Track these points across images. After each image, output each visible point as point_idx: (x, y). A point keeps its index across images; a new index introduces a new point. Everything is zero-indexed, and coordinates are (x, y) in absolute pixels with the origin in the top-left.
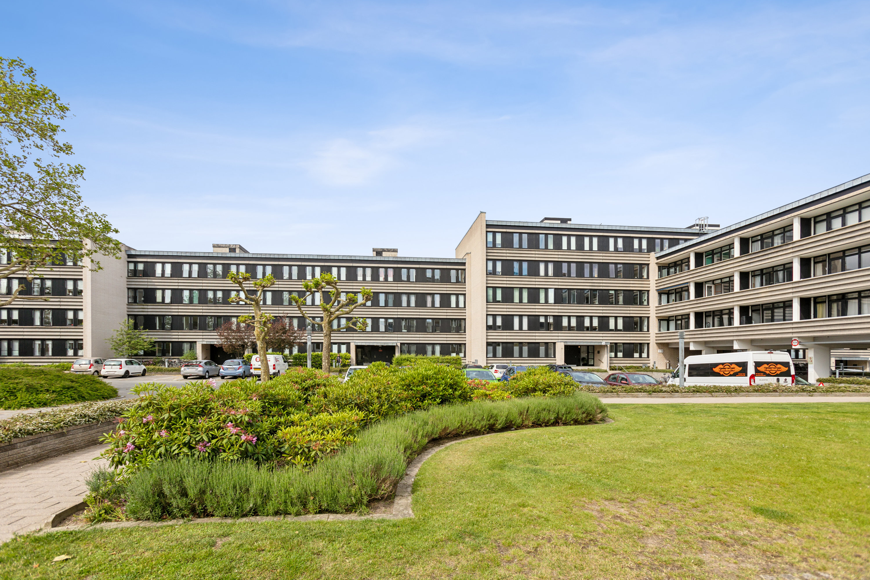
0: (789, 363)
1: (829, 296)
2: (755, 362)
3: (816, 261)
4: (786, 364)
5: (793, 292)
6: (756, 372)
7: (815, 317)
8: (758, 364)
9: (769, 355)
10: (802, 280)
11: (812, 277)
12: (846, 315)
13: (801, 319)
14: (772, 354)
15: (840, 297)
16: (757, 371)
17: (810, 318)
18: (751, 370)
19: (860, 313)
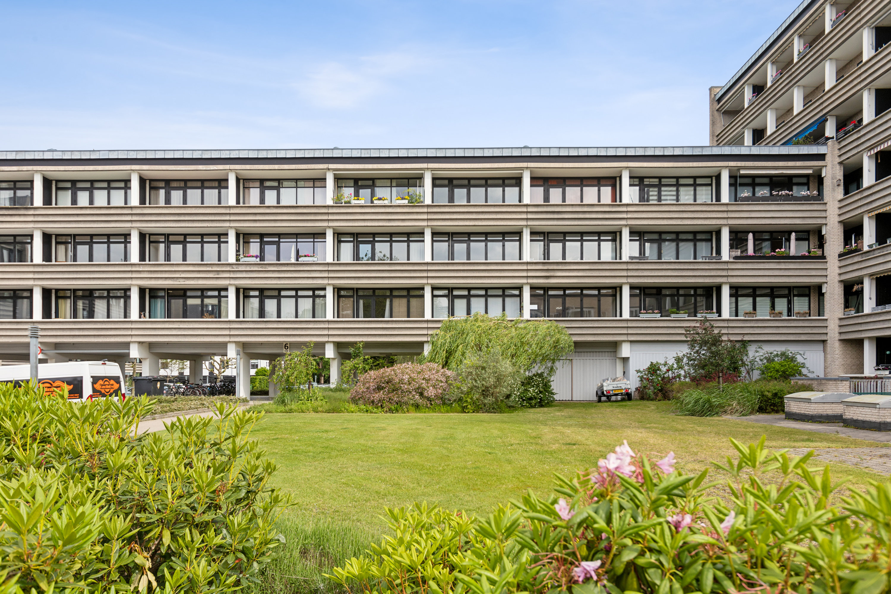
0: (119, 377)
1: (75, 290)
2: (92, 377)
3: (58, 240)
4: (117, 379)
5: (34, 279)
6: (93, 392)
7: (57, 316)
8: (95, 379)
9: (103, 366)
10: (44, 263)
11: (53, 263)
12: (93, 318)
13: (43, 318)
14: (105, 366)
15: (87, 293)
16: (94, 390)
17: (50, 318)
18: (87, 390)
19: (108, 317)
